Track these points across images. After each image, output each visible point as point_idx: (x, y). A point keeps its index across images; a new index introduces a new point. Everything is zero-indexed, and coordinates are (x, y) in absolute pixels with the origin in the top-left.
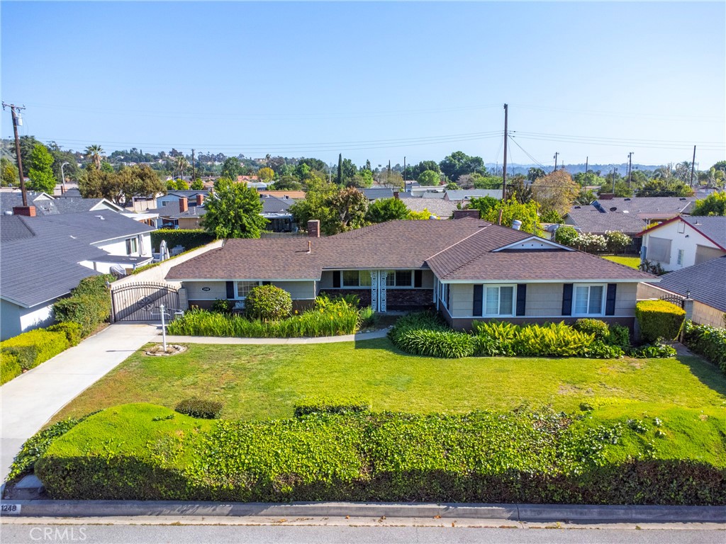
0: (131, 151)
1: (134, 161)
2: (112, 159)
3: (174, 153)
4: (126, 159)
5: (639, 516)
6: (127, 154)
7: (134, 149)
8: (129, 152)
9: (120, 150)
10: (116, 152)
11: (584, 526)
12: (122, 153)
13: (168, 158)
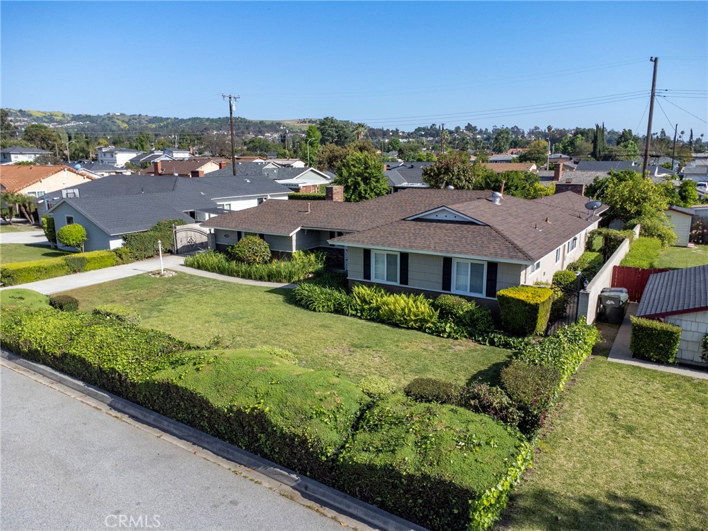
0: (431, 127)
1: (432, 137)
2: (414, 135)
3: (469, 128)
4: (425, 136)
5: (175, 431)
6: (428, 129)
7: (434, 125)
8: (429, 128)
9: (422, 126)
10: (419, 128)
12: (424, 129)
13: (463, 132)
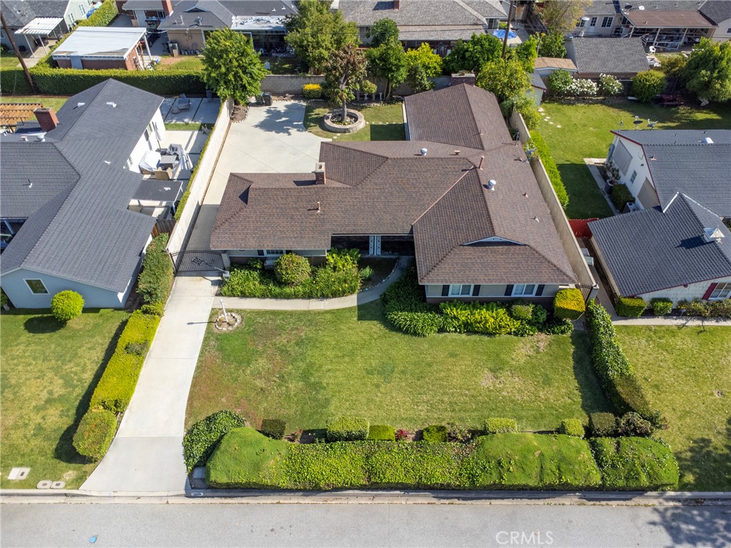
11: (465, 502)
